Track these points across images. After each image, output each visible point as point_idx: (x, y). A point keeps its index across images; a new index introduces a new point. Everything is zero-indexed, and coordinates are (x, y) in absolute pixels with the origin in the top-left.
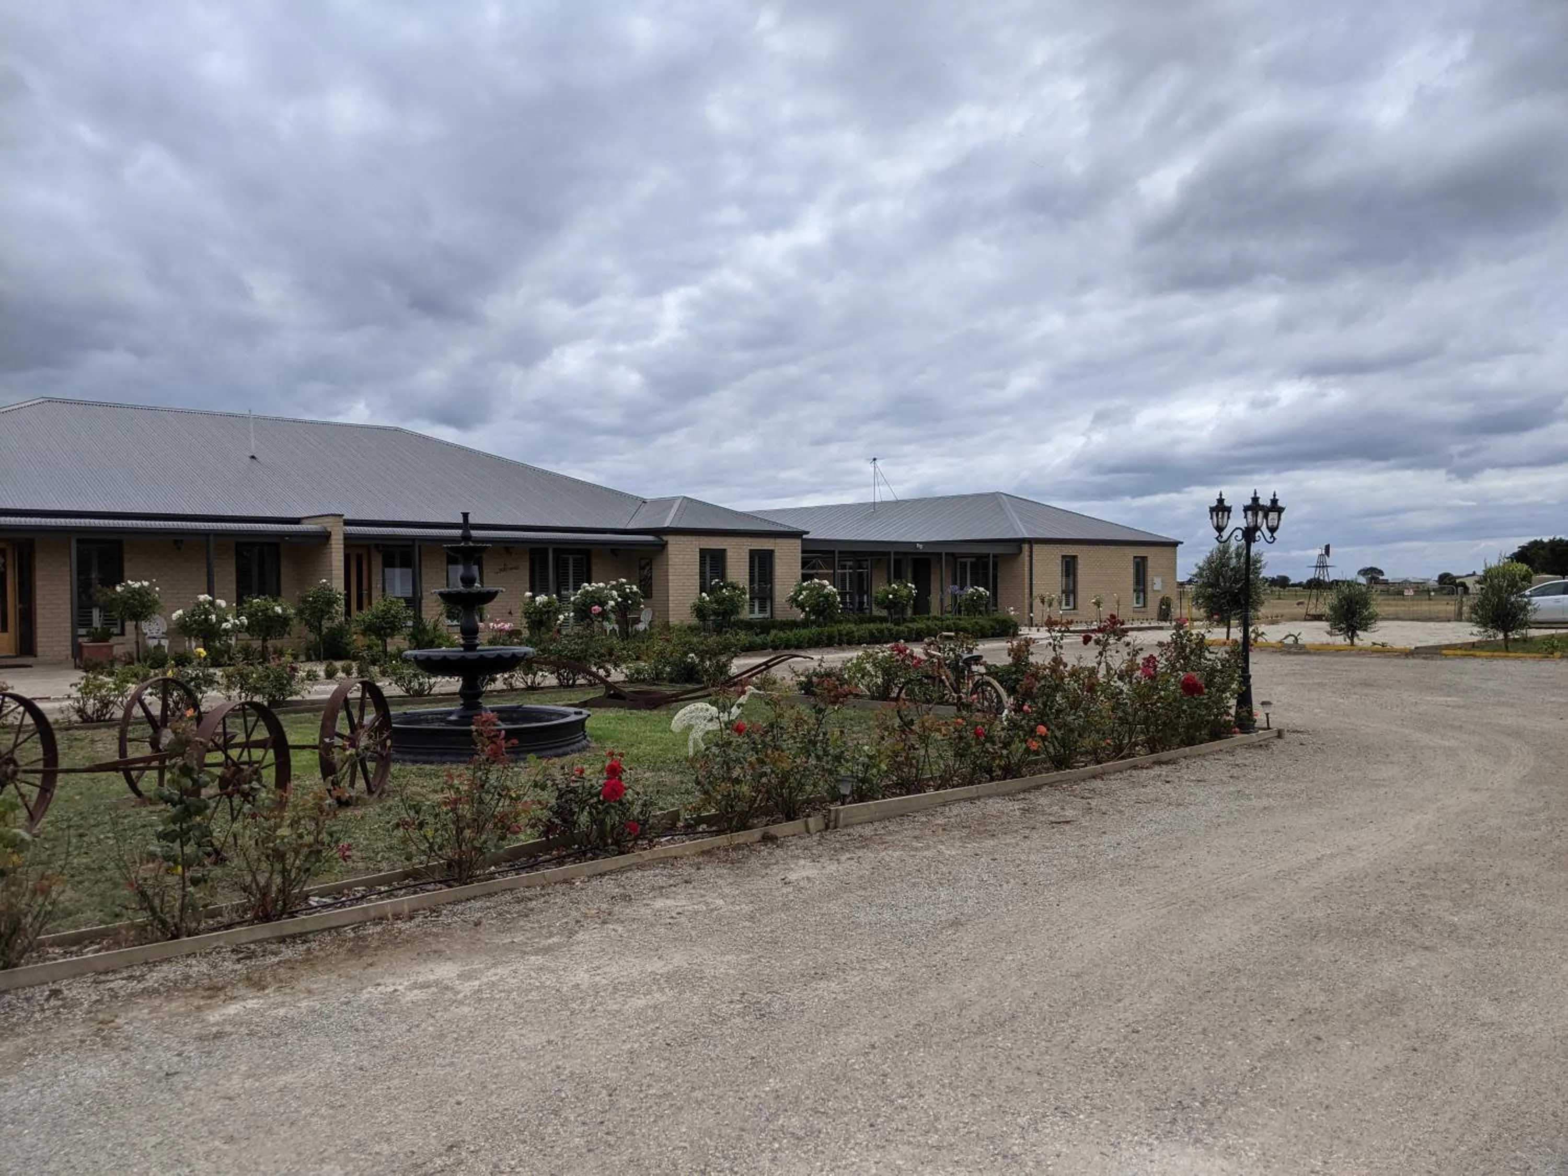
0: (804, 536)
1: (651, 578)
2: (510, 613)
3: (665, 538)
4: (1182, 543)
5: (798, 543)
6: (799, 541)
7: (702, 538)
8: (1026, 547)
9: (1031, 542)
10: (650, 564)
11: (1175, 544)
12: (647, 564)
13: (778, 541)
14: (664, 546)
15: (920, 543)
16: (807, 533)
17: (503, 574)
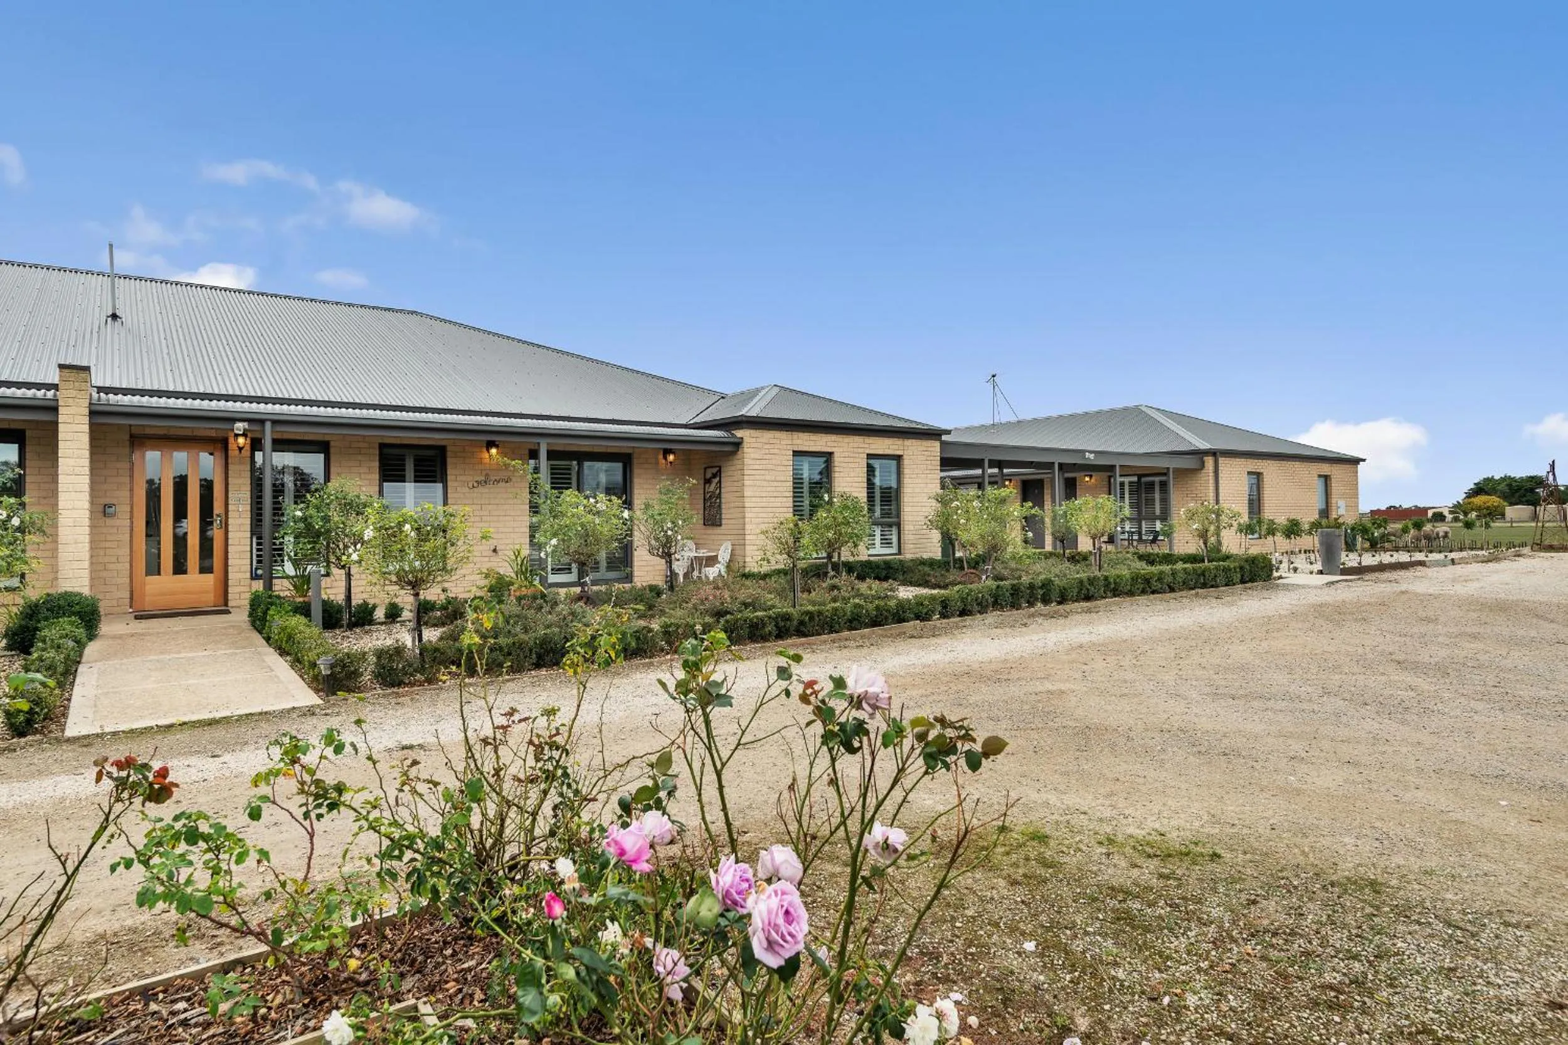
0: (944, 438)
1: (719, 496)
2: (495, 551)
3: (739, 433)
4: (1364, 460)
5: (934, 448)
6: (937, 444)
7: (796, 435)
8: (1209, 461)
9: (1214, 453)
10: (718, 474)
11: (1356, 461)
12: (714, 476)
13: (908, 442)
14: (738, 445)
15: (1091, 452)
16: (948, 432)
17: (481, 489)
